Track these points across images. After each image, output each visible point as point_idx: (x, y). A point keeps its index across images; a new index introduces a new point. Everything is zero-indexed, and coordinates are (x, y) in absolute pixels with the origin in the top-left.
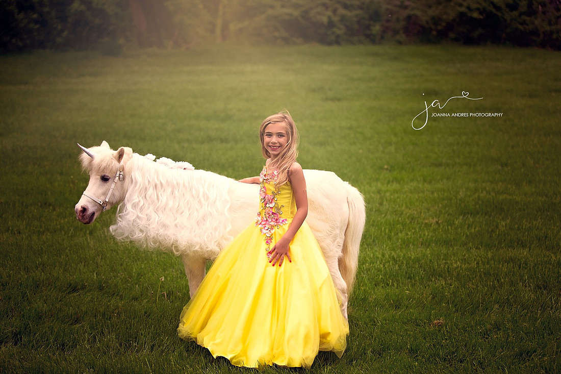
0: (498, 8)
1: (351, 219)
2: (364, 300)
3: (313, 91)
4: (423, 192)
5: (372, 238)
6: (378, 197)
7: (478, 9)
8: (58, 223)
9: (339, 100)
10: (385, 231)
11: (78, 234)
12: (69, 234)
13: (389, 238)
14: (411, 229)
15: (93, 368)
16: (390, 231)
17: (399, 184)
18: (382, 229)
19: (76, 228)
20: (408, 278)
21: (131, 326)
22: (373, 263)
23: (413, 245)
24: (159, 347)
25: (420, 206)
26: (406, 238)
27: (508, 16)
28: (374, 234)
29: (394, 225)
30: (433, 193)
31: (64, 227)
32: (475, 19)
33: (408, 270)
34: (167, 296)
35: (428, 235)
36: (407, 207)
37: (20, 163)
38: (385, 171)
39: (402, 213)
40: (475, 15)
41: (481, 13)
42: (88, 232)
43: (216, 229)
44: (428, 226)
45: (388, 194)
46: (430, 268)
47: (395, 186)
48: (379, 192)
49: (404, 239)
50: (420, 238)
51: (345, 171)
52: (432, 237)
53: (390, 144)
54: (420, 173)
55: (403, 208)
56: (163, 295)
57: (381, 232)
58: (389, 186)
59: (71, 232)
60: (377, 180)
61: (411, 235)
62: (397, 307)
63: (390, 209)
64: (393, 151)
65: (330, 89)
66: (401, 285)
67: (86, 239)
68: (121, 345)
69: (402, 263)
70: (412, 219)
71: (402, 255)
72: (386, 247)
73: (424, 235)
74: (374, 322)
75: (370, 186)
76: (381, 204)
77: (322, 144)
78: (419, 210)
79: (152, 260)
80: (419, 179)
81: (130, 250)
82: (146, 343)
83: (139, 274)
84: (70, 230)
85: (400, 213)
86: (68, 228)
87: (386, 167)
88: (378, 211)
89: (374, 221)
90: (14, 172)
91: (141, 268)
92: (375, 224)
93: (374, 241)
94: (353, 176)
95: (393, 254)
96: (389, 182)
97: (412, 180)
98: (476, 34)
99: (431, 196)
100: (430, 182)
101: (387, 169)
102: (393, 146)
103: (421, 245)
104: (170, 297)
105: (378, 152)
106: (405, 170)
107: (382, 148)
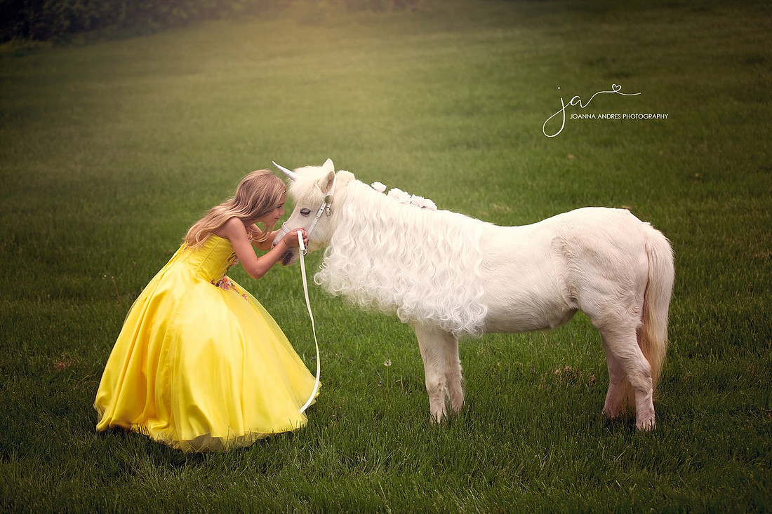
1: (651, 275)
2: (675, 380)
3: (591, 64)
4: (750, 211)
5: (683, 285)
6: (689, 222)
8: (249, 281)
9: (627, 76)
10: (700, 272)
11: (278, 296)
12: (265, 295)
13: (707, 282)
14: (736, 268)
15: (307, 499)
16: (707, 273)
17: (717, 200)
18: (695, 270)
19: (275, 286)
20: (736, 343)
21: (356, 433)
22: (686, 323)
23: (740, 291)
24: (396, 461)
25: (747, 234)
26: (729, 282)
28: (685, 278)
29: (711, 263)
30: (763, 211)
31: (258, 287)
33: (733, 331)
34: (404, 383)
35: (760, 277)
36: (728, 236)
37: (193, 193)
38: (696, 182)
39: (723, 245)
42: (291, 292)
43: (459, 292)
44: (759, 262)
45: (701, 216)
46: (765, 328)
47: (711, 204)
48: (689, 213)
49: (727, 283)
50: (749, 280)
51: (641, 185)
52: (766, 279)
53: (702, 140)
54: (744, 183)
55: (724, 237)
56: (399, 384)
57: (695, 274)
58: (702, 203)
59: (268, 294)
60: (686, 195)
61: (736, 277)
62: (722, 388)
63: (705, 239)
64: (706, 150)
65: (614, 61)
66: (725, 355)
67: (289, 303)
68: (343, 461)
69: (726, 321)
70: (737, 253)
71: (726, 309)
72: (703, 297)
73: (755, 275)
74: (691, 412)
75: (677, 205)
76: (693, 232)
77: (607, 144)
78: (746, 239)
79: (380, 330)
80: (743, 191)
81: (350, 317)
82: (377, 457)
83: (364, 353)
84: (267, 290)
85: (720, 244)
86: (264, 287)
87: (697, 175)
88: (689, 243)
89: (683, 259)
90: (186, 206)
91: (367, 344)
92: (686, 263)
93: (685, 288)
94: (653, 192)
95: (713, 307)
96: (702, 197)
97: (734, 194)
99: (761, 217)
100: (759, 195)
101: (699, 178)
102: (706, 142)
103: (751, 291)
104: (408, 386)
105: (686, 152)
106: (724, 180)
107: (690, 146)
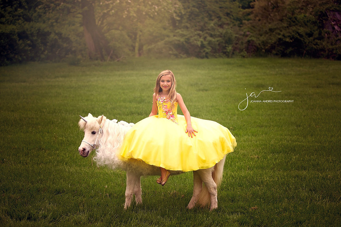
0: (301, 36)
3: (192, 85)
4: (251, 141)
7: (289, 36)
9: (206, 90)
11: (59, 164)
12: (54, 164)
13: (231, 166)
14: (243, 161)
16: (231, 162)
17: (238, 137)
19: (58, 161)
20: (240, 186)
23: (244, 169)
25: (249, 149)
26: (240, 166)
27: (307, 40)
29: (234, 159)
31: (51, 161)
32: (288, 42)
33: (239, 182)
35: (252, 164)
36: (241, 149)
37: (24, 127)
40: (288, 40)
41: (291, 39)
42: (65, 163)
44: (252, 159)
46: (252, 181)
50: (248, 165)
52: (255, 165)
56: (107, 195)
61: (243, 164)
62: (233, 201)
64: (236, 119)
65: (201, 84)
67: (64, 167)
69: (237, 178)
70: (244, 156)
71: (237, 174)
72: (229, 170)
73: (250, 164)
78: (248, 151)
79: (100, 178)
80: (249, 134)
83: (93, 185)
84: (55, 162)
86: (53, 161)
87: (231, 128)
90: (22, 131)
91: (95, 182)
95: (232, 174)
97: (245, 135)
98: (288, 51)
99: (255, 143)
100: (256, 136)
102: (236, 116)
103: (248, 169)
104: (110, 196)
105: (227, 119)
106: (242, 130)
107: (229, 117)
